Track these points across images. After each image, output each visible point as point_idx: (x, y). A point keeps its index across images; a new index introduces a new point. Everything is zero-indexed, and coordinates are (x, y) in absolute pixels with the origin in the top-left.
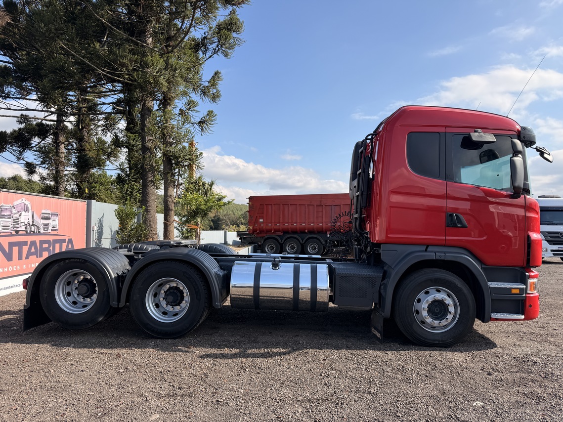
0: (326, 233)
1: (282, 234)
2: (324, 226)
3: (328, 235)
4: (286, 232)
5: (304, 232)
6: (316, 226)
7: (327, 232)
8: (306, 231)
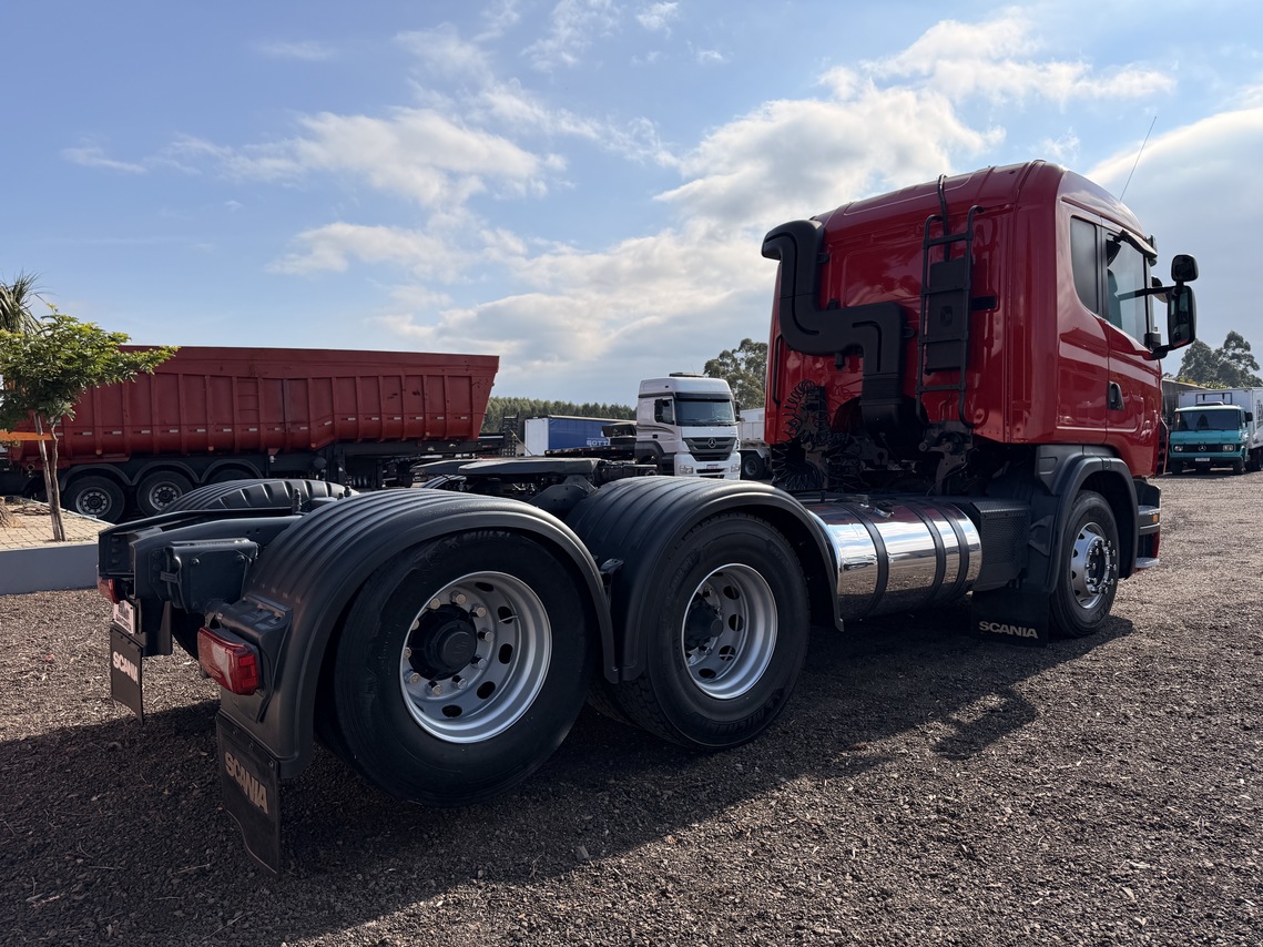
0: (266, 452)
1: (127, 459)
2: (264, 432)
3: (272, 458)
4: (141, 452)
5: (204, 452)
6: (239, 433)
7: (270, 450)
8: (211, 449)
